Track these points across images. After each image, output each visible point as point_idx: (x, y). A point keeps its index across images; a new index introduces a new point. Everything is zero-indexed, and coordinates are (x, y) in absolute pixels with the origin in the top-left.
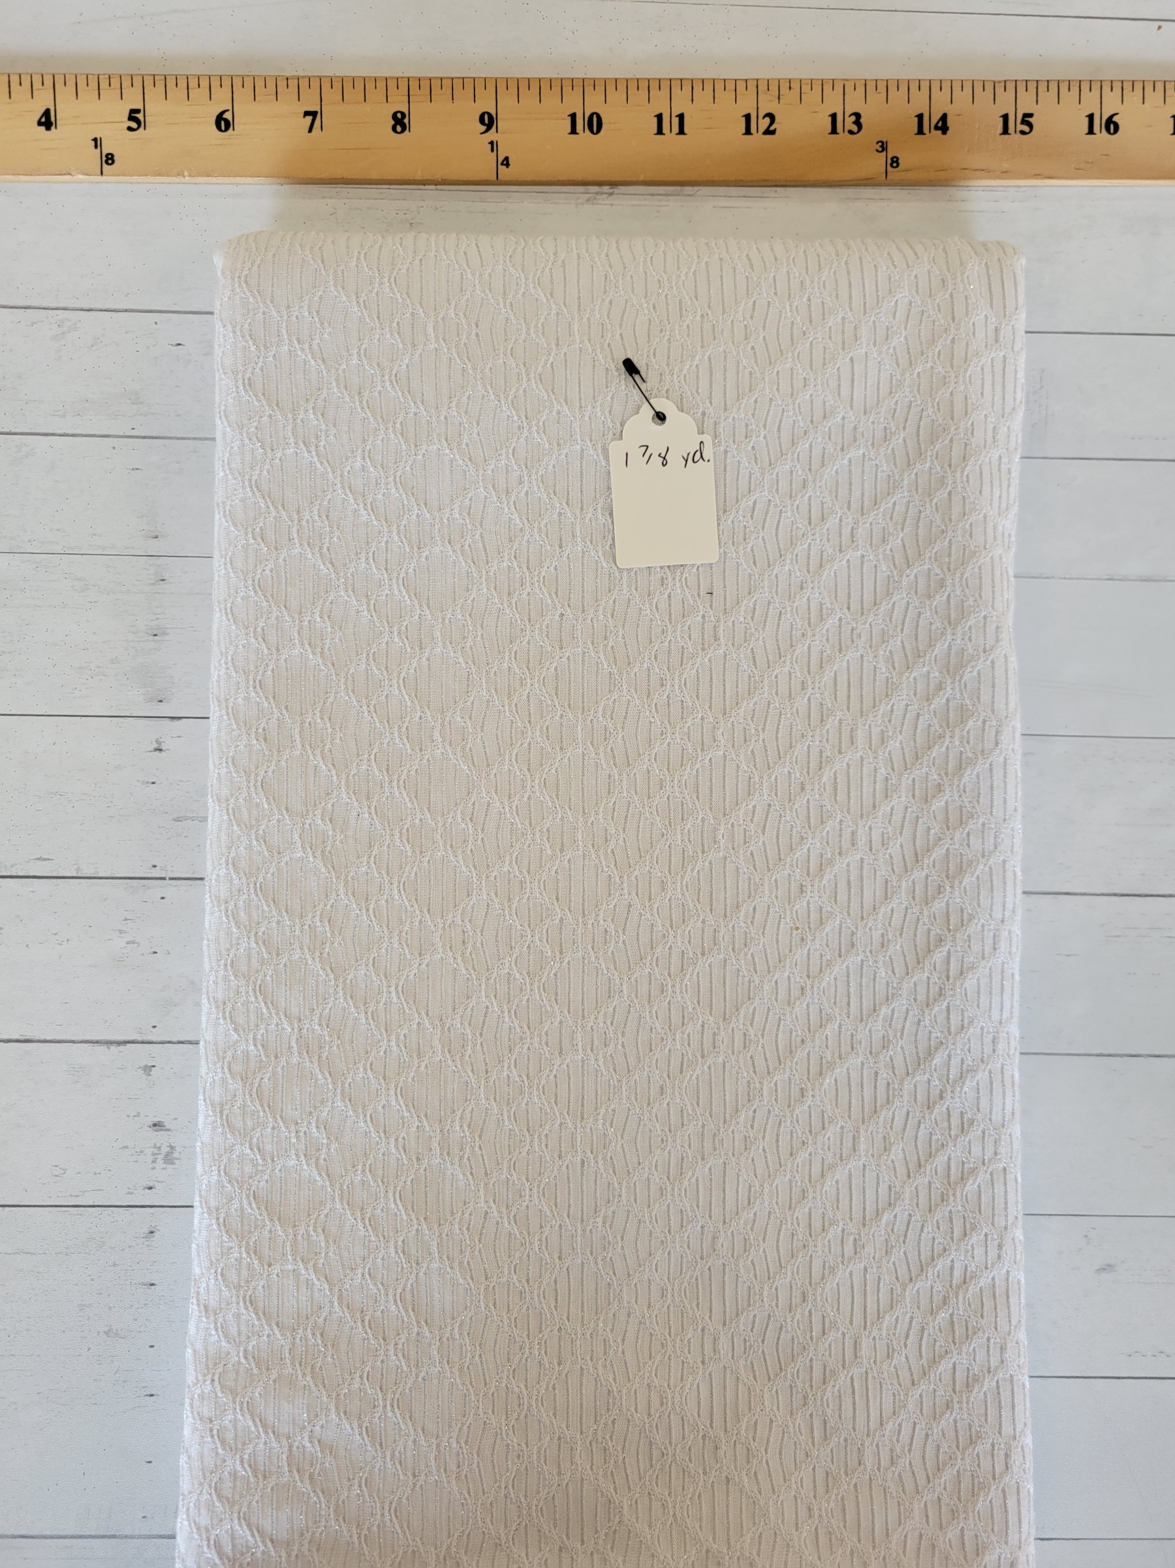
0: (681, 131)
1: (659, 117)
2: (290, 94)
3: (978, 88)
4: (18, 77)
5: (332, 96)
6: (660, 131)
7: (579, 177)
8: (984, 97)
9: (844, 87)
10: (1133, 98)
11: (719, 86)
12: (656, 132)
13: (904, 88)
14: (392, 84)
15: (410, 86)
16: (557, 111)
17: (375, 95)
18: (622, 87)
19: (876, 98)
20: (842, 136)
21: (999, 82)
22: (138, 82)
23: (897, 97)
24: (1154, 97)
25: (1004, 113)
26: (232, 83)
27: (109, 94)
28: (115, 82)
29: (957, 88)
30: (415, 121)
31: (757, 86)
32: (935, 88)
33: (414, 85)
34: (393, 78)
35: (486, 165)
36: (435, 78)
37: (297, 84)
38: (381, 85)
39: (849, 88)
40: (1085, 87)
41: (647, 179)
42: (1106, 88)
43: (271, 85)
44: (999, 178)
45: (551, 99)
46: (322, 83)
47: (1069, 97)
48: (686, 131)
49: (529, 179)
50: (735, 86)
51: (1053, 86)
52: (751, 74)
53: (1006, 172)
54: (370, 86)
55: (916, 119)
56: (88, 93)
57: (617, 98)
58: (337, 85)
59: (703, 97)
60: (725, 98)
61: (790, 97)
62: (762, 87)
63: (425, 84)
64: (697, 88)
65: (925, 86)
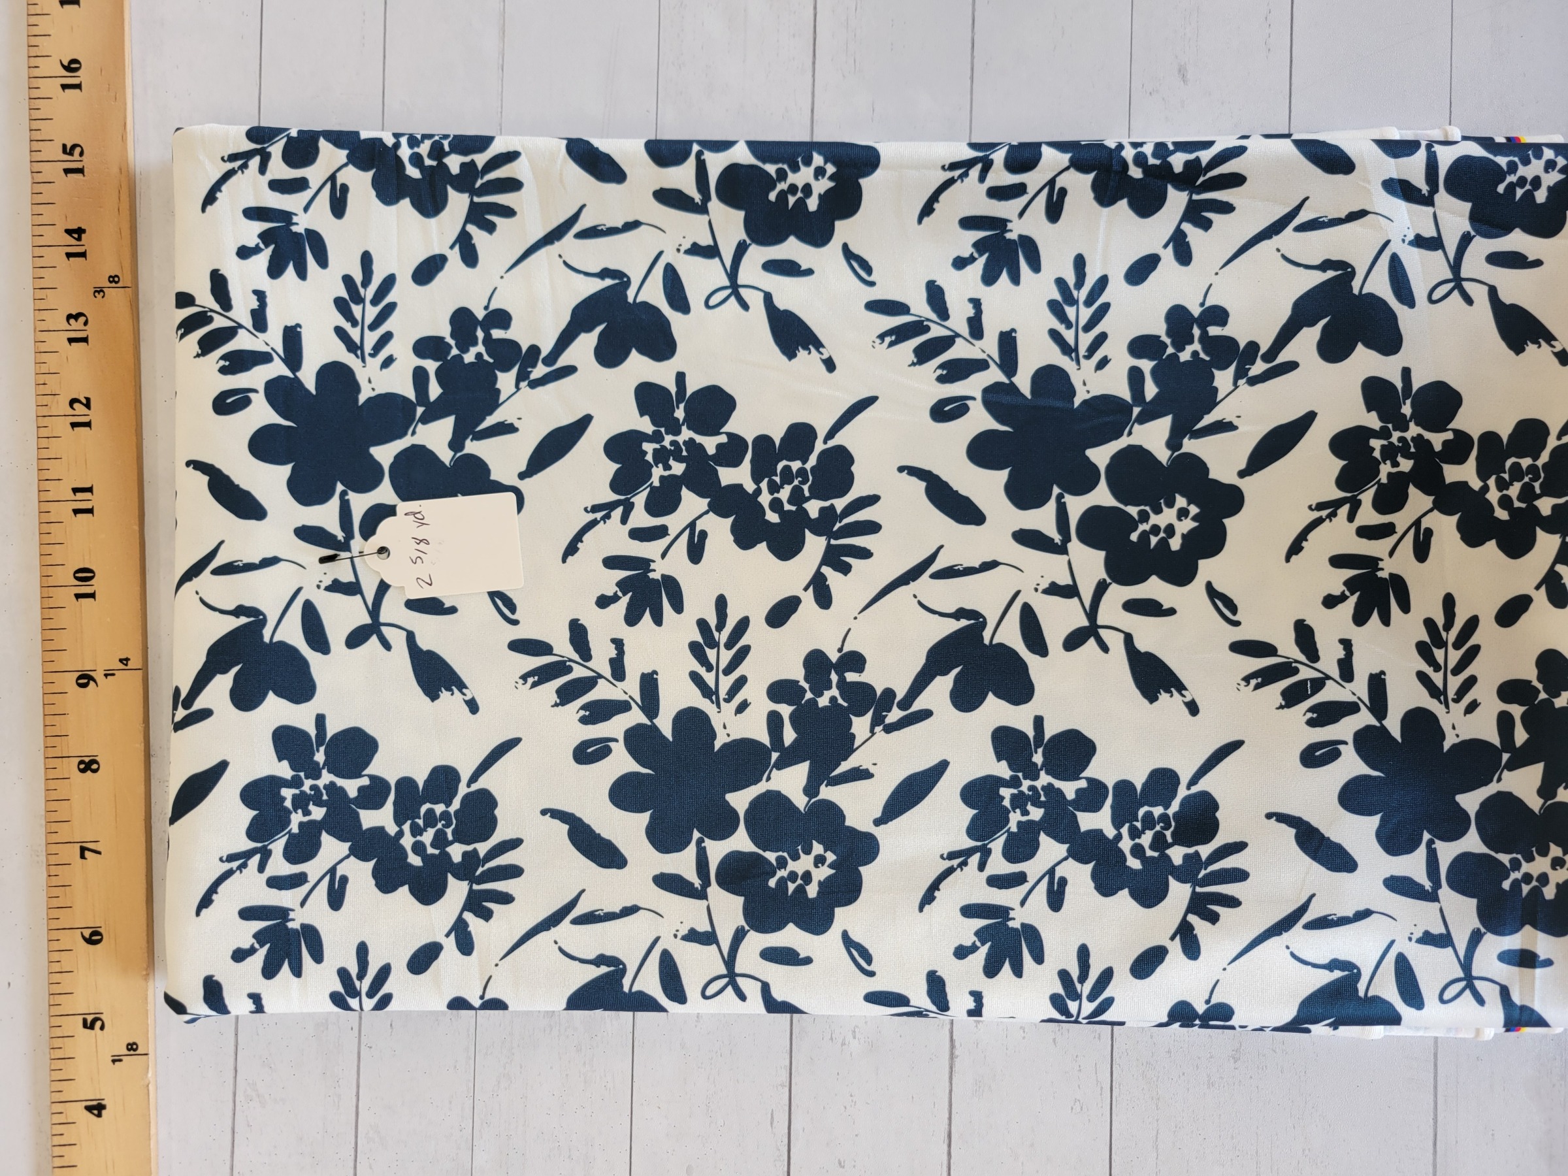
0: (89, 490)
1: (76, 512)
2: (64, 873)
3: (39, 199)
4: (55, 1137)
5: (65, 833)
6: (90, 511)
7: (137, 589)
8: (48, 193)
9: (42, 331)
10: (45, 45)
11: (45, 454)
12: (91, 515)
13: (42, 273)
14: (52, 774)
15: (52, 757)
16: (73, 612)
17: (63, 789)
18: (48, 549)
19: (52, 299)
20: (89, 332)
21: (33, 178)
22: (57, 1021)
23: (50, 278)
24: (44, 25)
25: (62, 172)
26: (55, 929)
27: (69, 1048)
28: (58, 1043)
29: (40, 220)
30: (87, 751)
31: (43, 417)
32: (41, 241)
33: (52, 752)
34: (46, 773)
35: (129, 681)
36: (44, 732)
37: (54, 866)
38: (52, 784)
39: (43, 326)
40: (36, 93)
41: (137, 522)
42: (36, 72)
43: (56, 891)
45: (62, 618)
46: (53, 843)
47: (46, 109)
48: (89, 486)
49: (141, 638)
50: (44, 438)
51: (36, 124)
52: (32, 423)
54: (54, 795)
55: (71, 259)
56: (69, 1069)
57: (58, 554)
58: (54, 827)
59: (56, 468)
60: (55, 447)
61: (53, 384)
62: (45, 411)
63: (51, 741)
64: (47, 475)
65: (39, 251)
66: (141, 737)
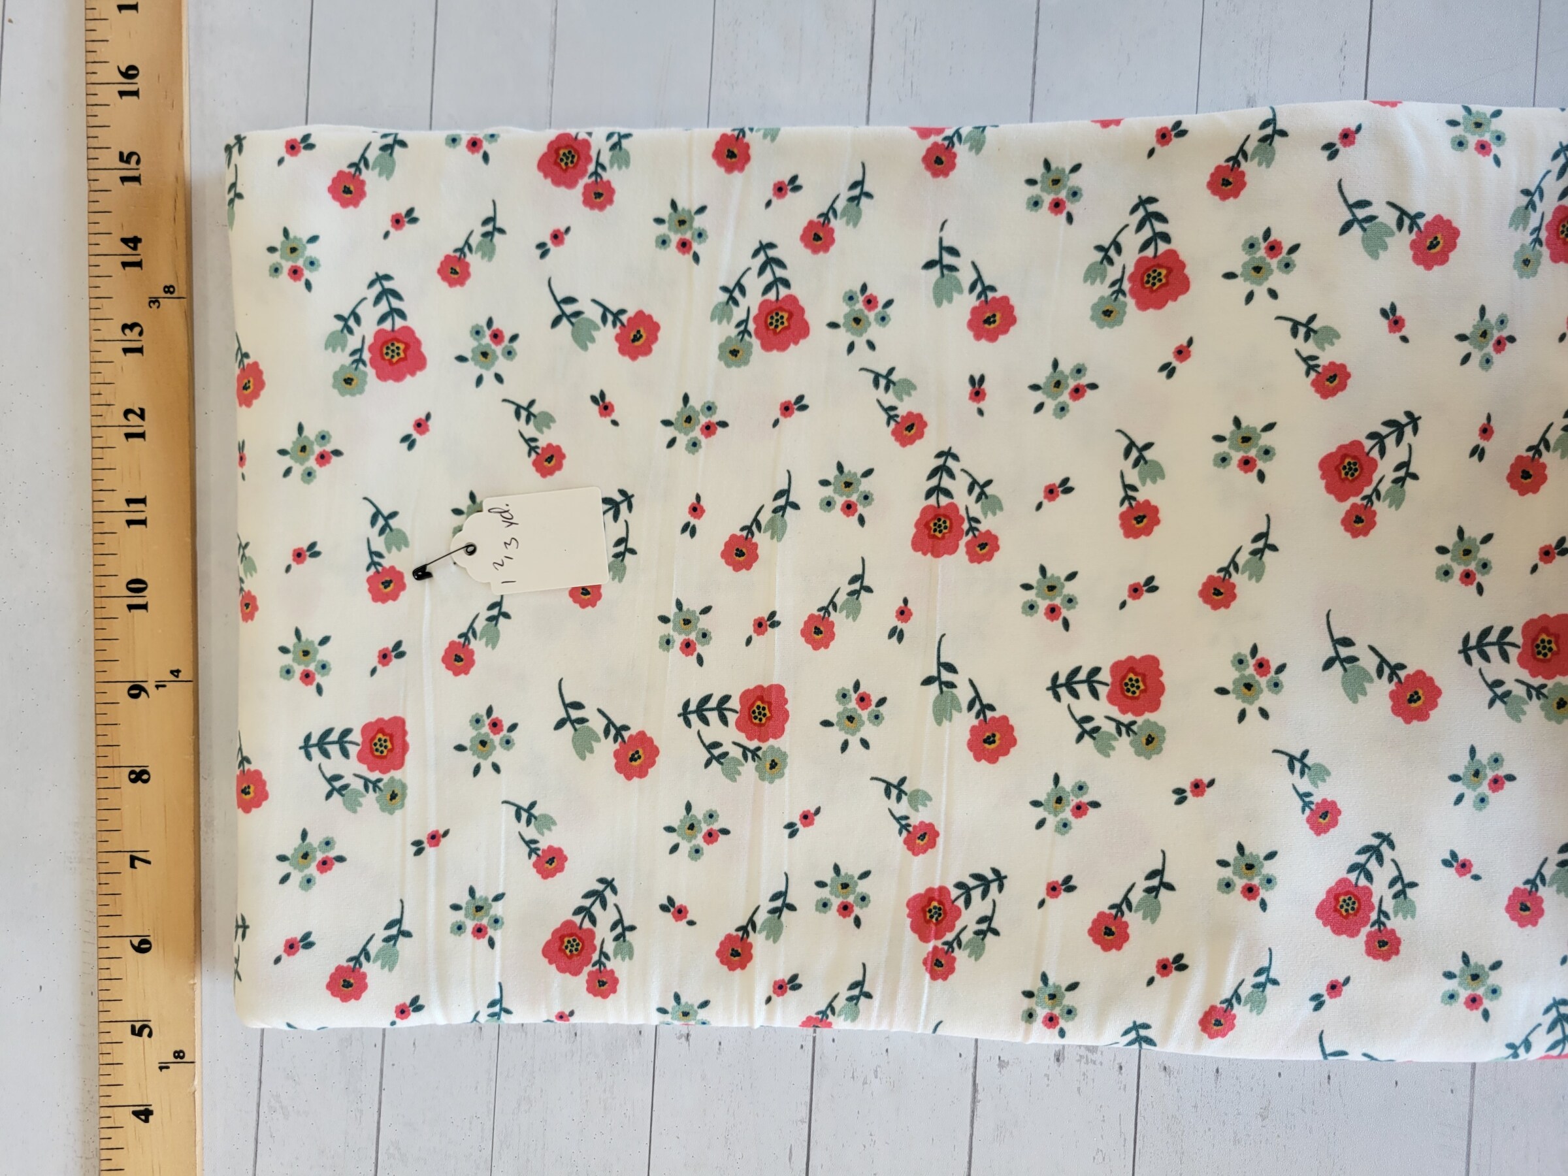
0: (143, 501)
1: (130, 523)
2: (114, 883)
3: (96, 207)
4: (103, 1141)
5: (115, 842)
6: (143, 522)
7: (189, 601)
8: (105, 201)
9: (97, 340)
10: (103, 51)
11: (99, 464)
12: (143, 526)
13: (98, 281)
14: (104, 783)
15: (104, 767)
16: (125, 623)
17: (113, 799)
18: (101, 560)
19: (108, 309)
20: (145, 342)
21: (90, 186)
22: (106, 1027)
23: (106, 287)
24: (102, 30)
25: (119, 181)
26: (104, 937)
27: (118, 1053)
28: (106, 1048)
29: (97, 228)
30: (138, 761)
31: (98, 426)
32: (97, 250)
33: (103, 762)
34: (97, 782)
35: (178, 693)
36: (96, 741)
37: (104, 875)
38: (104, 794)
39: (99, 336)
40: (93, 100)
41: (189, 534)
42: (94, 78)
43: (106, 900)
45: (115, 629)
46: (103, 852)
47: (103, 116)
49: (192, 649)
50: (99, 449)
51: (93, 132)
52: (87, 432)
54: (105, 804)
55: (127, 268)
56: (117, 1074)
57: (111, 565)
58: (105, 836)
59: (109, 480)
60: (110, 458)
61: (107, 394)
62: (99, 422)
63: (103, 751)
64: (101, 485)
65: (95, 260)
66: (190, 749)
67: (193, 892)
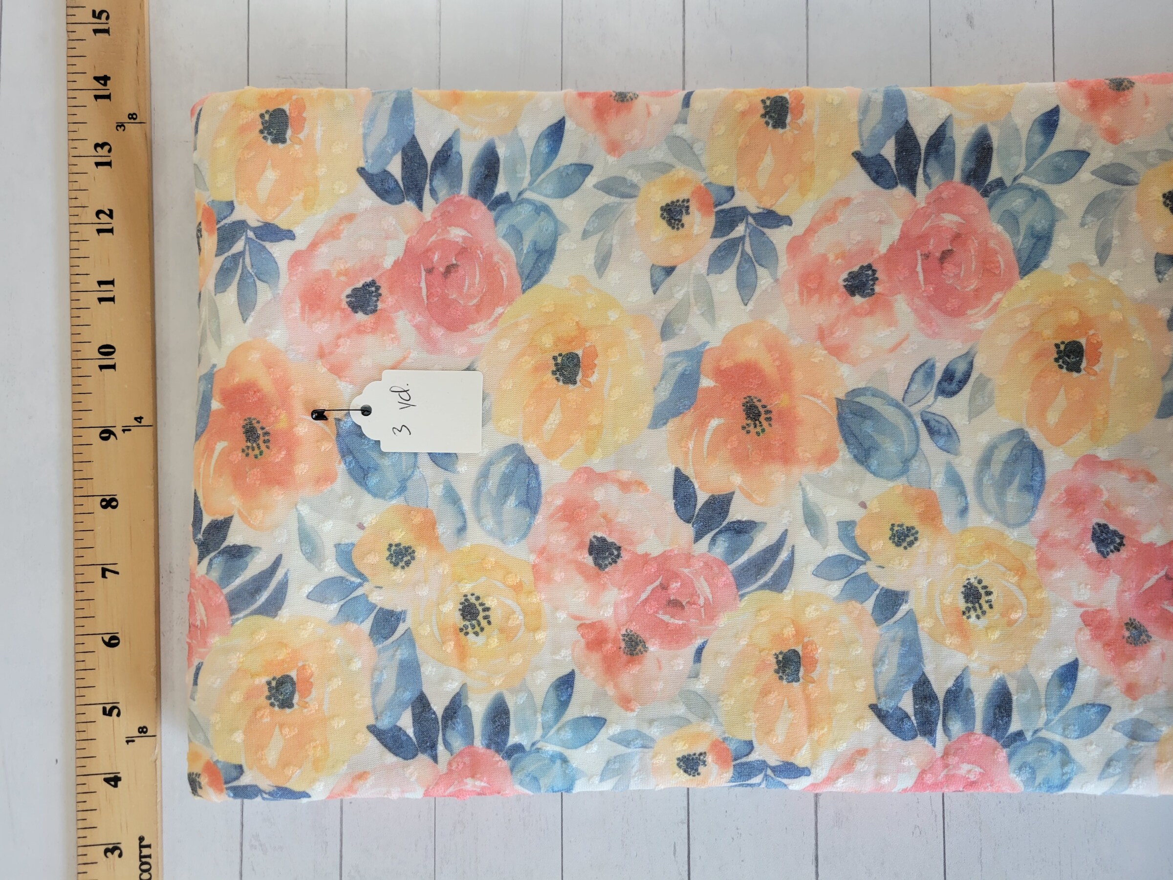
0: (112, 283)
1: (101, 300)
2: (88, 590)
3: (73, 52)
4: (80, 804)
5: (89, 557)
6: (112, 299)
7: (149, 362)
8: (80, 47)
9: (74, 157)
11: (76, 254)
12: (112, 303)
13: (75, 110)
14: (79, 509)
15: (79, 496)
16: (97, 380)
17: (88, 522)
18: (78, 330)
19: (82, 129)
20: (113, 157)
21: (68, 36)
22: (82, 709)
23: (81, 115)
25: (92, 32)
26: (81, 635)
27: (91, 731)
28: (82, 727)
29: (74, 69)
30: (108, 491)
31: (74, 224)
32: (74, 86)
33: (80, 492)
34: (74, 509)
35: (141, 434)
36: (74, 475)
37: (80, 585)
38: (80, 518)
39: (75, 152)
41: (150, 309)
43: (82, 604)
44: (144, 36)
45: (88, 385)
46: (80, 565)
48: (112, 279)
49: (152, 401)
50: (75, 241)
52: (66, 229)
53: (139, 31)
54: (81, 527)
55: (98, 100)
56: (91, 749)
57: (85, 334)
58: (81, 552)
59: (84, 266)
60: (84, 248)
61: (83, 198)
62: (75, 220)
63: (79, 483)
64: (77, 270)
65: (73, 94)
66: (151, 481)
67: (154, 596)
